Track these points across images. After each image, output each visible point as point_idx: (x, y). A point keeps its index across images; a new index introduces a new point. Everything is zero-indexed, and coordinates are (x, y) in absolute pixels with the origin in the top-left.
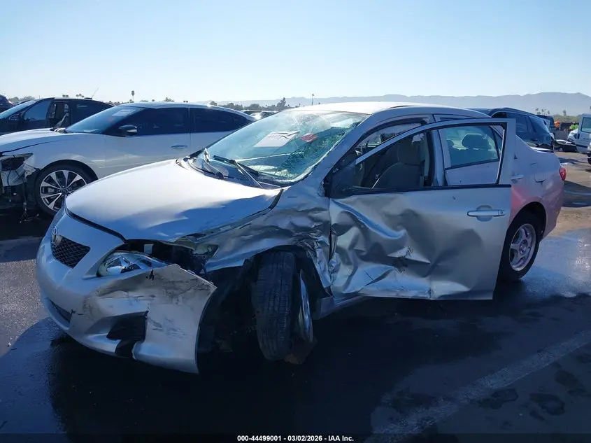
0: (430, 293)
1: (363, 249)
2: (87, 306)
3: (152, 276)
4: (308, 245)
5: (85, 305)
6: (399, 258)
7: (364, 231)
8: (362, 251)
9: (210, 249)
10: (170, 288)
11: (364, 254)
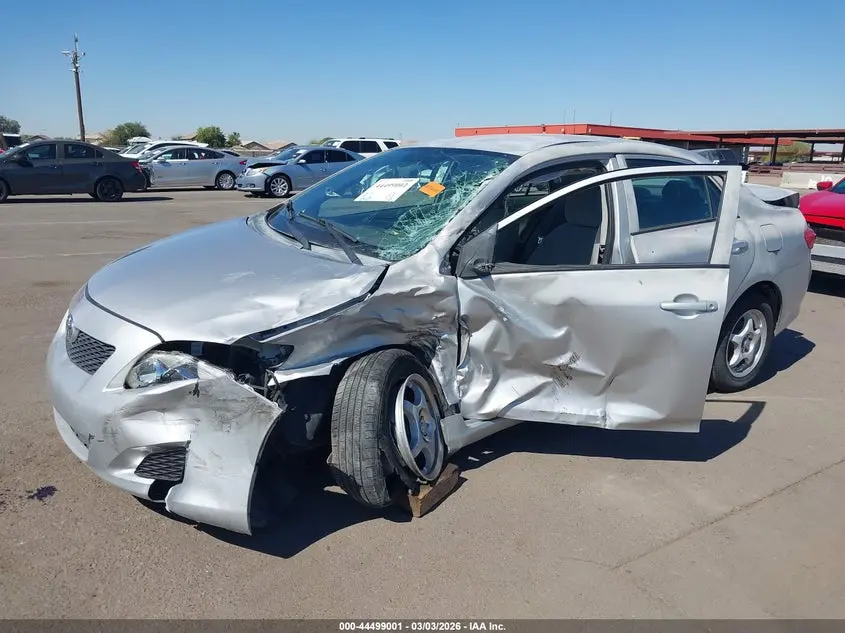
0: (605, 420)
1: (508, 352)
2: (109, 430)
3: (196, 390)
4: (427, 344)
5: (106, 429)
6: (559, 367)
7: (508, 326)
8: (504, 355)
9: (283, 351)
10: (220, 409)
11: (509, 358)
